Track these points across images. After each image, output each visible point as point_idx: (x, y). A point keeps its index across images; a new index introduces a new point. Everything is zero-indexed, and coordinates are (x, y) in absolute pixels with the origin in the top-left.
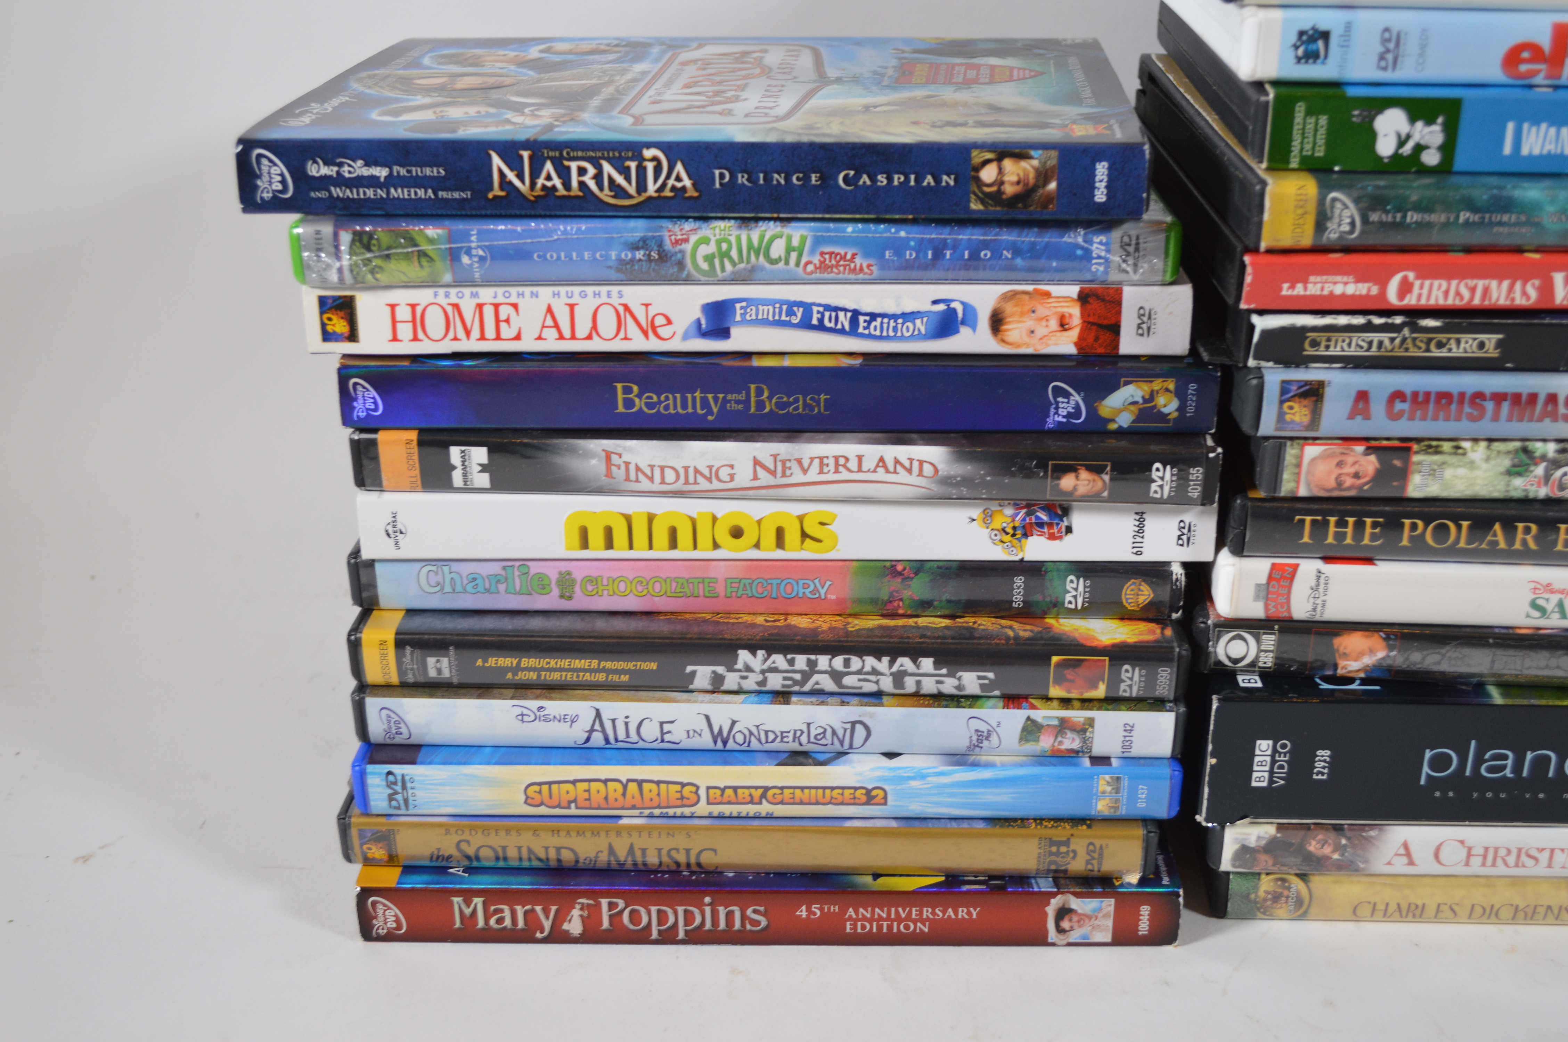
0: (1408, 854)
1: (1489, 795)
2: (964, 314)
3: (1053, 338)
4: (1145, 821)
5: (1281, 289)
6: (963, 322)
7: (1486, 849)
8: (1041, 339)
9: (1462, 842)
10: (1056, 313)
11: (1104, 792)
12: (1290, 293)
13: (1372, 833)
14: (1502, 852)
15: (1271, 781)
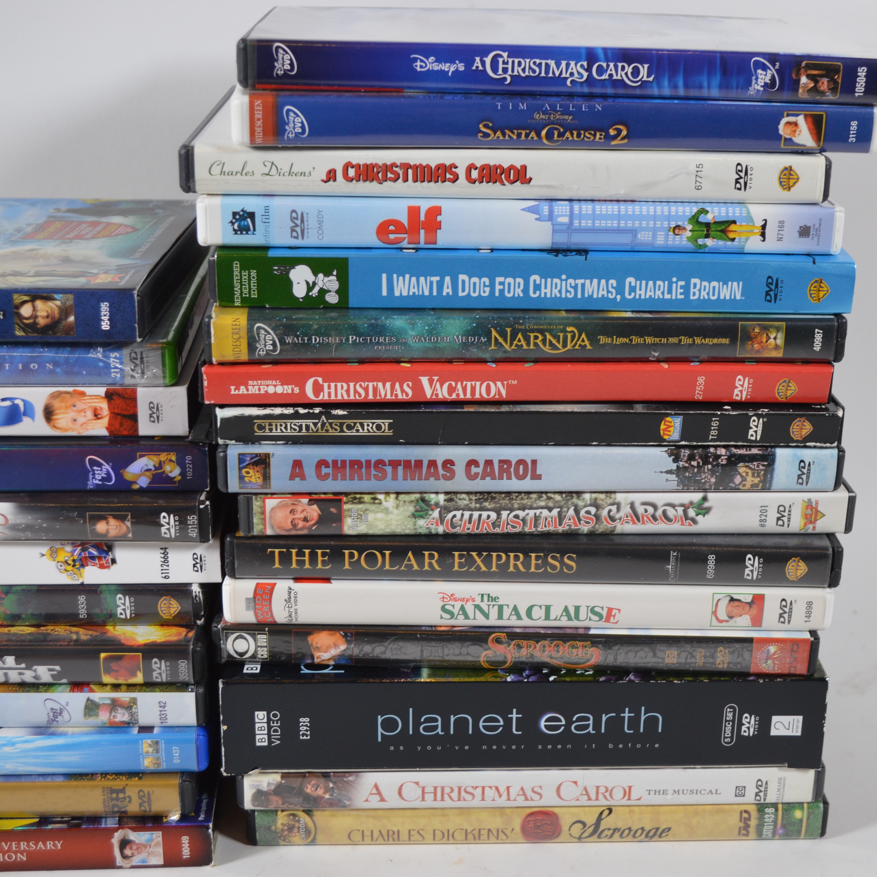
0: (379, 793)
1: (429, 748)
2: (25, 408)
3: (91, 425)
4: (183, 773)
5: (230, 390)
6: (25, 414)
7: (435, 788)
8: (82, 425)
9: (417, 783)
10: (90, 407)
11: (147, 752)
12: (237, 392)
13: (351, 778)
14: (447, 790)
15: (270, 741)
